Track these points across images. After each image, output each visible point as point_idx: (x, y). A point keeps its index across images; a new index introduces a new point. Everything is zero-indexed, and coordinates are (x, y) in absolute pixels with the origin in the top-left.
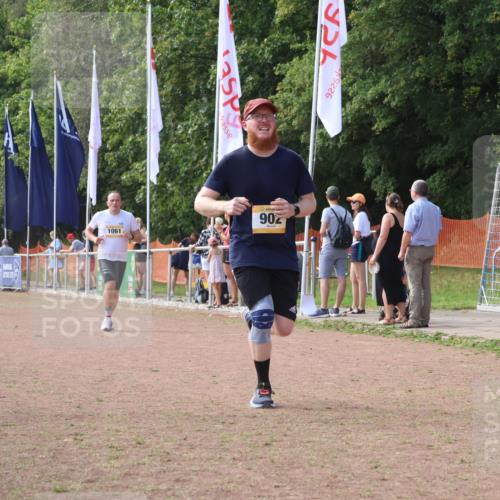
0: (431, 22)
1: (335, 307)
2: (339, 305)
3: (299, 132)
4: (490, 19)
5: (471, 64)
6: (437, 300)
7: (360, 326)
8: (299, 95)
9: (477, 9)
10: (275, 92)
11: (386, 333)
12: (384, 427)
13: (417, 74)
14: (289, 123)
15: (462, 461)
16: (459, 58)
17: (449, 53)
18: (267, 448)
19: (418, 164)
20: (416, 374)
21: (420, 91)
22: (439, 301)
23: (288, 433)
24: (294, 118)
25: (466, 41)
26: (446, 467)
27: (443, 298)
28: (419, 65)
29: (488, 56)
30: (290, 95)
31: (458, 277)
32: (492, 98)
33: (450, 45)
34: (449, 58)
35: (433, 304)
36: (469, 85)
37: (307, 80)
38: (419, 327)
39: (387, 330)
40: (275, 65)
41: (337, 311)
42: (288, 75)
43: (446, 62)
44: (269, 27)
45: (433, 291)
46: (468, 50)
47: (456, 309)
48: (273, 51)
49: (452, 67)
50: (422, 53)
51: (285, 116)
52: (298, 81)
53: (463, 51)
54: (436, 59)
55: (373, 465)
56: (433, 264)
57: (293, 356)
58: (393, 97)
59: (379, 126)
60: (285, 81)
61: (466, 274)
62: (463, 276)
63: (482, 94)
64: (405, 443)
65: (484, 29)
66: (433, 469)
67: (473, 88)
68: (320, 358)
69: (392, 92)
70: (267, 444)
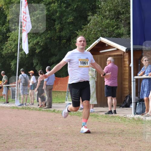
0: (52, 21)
1: (25, 103)
2: (26, 102)
3: (15, 53)
4: (68, 21)
5: (63, 34)
6: (54, 100)
7: (32, 108)
8: (14, 42)
9: (65, 18)
10: (7, 41)
11: (40, 110)
12: (39, 137)
13: (48, 36)
14: (12, 50)
15: (60, 145)
16: (60, 32)
17: (57, 30)
18: (4, 144)
19: (49, 62)
20: (48, 121)
21: (49, 41)
22: (55, 101)
23: (11, 139)
24: (13, 48)
25: (62, 27)
26: (56, 147)
27: (56, 100)
28: (48, 33)
29: (68, 31)
30: (12, 42)
31: (60, 94)
32: (69, 43)
33: (57, 28)
34: (57, 32)
35: (53, 102)
36: (63, 39)
37: (17, 38)
38: (49, 108)
39: (40, 109)
40: (7, 33)
41: (26, 104)
42: (11, 36)
43: (56, 33)
44: (5, 22)
45: (53, 98)
46: (62, 29)
47: (60, 103)
48: (6, 29)
49: (58, 34)
50: (49, 30)
51: (10, 48)
52: (14, 38)
53: (61, 30)
54: (53, 32)
55: (35, 147)
56: (53, 90)
57: (12, 117)
58: (41, 42)
59: (37, 51)
60: (10, 38)
61: (62, 93)
62: (61, 93)
63: (67, 42)
64: (44, 141)
65: (67, 23)
66: (52, 148)
67: (64, 40)
68: (21, 117)
69: (41, 41)
70: (4, 143)
